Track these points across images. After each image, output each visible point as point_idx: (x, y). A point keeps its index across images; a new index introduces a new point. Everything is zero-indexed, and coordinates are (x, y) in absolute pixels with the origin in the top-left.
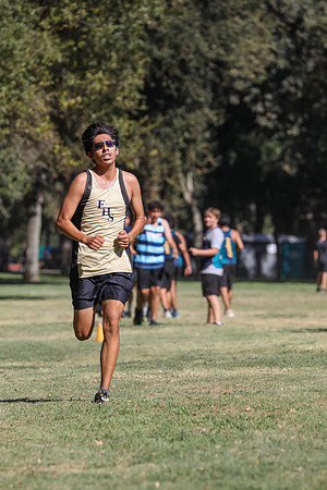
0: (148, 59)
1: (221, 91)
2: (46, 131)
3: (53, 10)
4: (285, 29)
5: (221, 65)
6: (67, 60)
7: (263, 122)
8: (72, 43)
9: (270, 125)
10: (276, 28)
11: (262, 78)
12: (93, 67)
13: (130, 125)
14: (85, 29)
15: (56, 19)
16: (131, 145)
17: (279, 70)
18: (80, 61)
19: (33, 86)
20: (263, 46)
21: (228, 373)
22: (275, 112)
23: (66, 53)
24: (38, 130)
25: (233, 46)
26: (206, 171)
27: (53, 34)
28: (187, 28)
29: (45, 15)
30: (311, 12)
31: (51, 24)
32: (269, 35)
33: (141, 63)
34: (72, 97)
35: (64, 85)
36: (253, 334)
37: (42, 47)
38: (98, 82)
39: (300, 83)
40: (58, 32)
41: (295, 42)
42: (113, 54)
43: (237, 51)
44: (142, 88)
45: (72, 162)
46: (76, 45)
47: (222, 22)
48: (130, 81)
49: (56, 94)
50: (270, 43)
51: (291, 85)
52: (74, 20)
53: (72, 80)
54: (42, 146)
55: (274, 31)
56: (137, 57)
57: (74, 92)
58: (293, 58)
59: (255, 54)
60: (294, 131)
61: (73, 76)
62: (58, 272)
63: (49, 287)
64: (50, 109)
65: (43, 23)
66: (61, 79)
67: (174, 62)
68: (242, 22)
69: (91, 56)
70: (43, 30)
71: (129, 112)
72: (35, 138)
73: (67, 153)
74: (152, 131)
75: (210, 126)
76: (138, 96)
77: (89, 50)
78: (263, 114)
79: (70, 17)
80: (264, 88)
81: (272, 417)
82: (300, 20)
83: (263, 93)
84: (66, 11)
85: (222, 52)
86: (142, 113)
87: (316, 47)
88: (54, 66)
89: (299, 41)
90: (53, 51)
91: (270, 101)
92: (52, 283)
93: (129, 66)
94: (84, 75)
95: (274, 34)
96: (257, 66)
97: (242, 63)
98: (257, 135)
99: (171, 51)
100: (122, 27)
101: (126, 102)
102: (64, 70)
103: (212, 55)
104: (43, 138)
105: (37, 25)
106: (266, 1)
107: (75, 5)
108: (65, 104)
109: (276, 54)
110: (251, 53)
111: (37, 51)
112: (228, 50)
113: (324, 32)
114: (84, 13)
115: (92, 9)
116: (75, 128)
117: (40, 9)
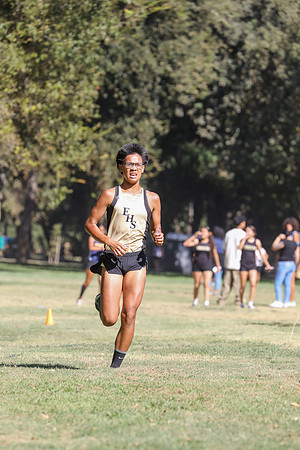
0: (102, 72)
1: (167, 104)
2: (8, 134)
3: (19, 24)
4: (227, 50)
5: (166, 80)
6: (31, 70)
7: (203, 133)
8: (35, 55)
9: (210, 136)
10: (219, 50)
11: (205, 94)
12: (53, 77)
13: (84, 131)
14: (47, 43)
15: (22, 33)
16: (83, 148)
17: (220, 88)
18: (41, 71)
20: (206, 65)
21: (164, 358)
22: (215, 125)
23: (29, 64)
24: (1, 132)
25: (180, 63)
26: (151, 175)
27: (18, 46)
28: (138, 45)
29: (11, 29)
30: (251, 36)
31: (16, 37)
32: (212, 55)
33: (96, 75)
34: (33, 104)
35: (26, 93)
36: (187, 324)
37: (8, 57)
38: (56, 91)
39: (238, 100)
40: (23, 44)
41: (235, 63)
42: (71, 66)
43: (183, 68)
44: (96, 98)
45: (31, 162)
46: (38, 57)
47: (171, 42)
48: (86, 91)
49: (19, 100)
50: (213, 62)
51: (231, 101)
52: (38, 35)
53: (33, 88)
54: (4, 147)
55: (217, 51)
56: (92, 70)
57: (35, 98)
58: (234, 77)
59: (200, 73)
60: (231, 141)
61: (34, 85)
62: (13, 260)
63: (6, 273)
64: (13, 114)
65: (10, 36)
66: (23, 87)
67: (125, 75)
68: (188, 42)
69: (52, 67)
70: (9, 42)
71: (84, 120)
73: (27, 153)
74: (104, 137)
75: (157, 134)
76: (93, 106)
77: (50, 62)
78: (204, 127)
79: (35, 32)
80: (206, 102)
81: (201, 399)
82: (241, 44)
83: (205, 108)
84: (31, 26)
85: (169, 68)
86: (95, 121)
87: (254, 68)
88: (17, 76)
89: (240, 63)
90: (18, 61)
91: (211, 115)
92: (7, 270)
93: (85, 77)
94: (45, 84)
95: (217, 55)
96: (201, 83)
97: (187, 79)
98: (198, 143)
99: (125, 66)
100: (81, 42)
101: (82, 110)
102: (26, 80)
103: (160, 71)
104: (6, 139)
105: (4, 38)
106: (211, 25)
107: (39, 21)
108: (26, 109)
109: (218, 73)
110: (196, 71)
111: (4, 61)
112: (175, 67)
113: (262, 55)
114: (47, 29)
115: (54, 25)
116: (34, 132)
117: (8, 23)
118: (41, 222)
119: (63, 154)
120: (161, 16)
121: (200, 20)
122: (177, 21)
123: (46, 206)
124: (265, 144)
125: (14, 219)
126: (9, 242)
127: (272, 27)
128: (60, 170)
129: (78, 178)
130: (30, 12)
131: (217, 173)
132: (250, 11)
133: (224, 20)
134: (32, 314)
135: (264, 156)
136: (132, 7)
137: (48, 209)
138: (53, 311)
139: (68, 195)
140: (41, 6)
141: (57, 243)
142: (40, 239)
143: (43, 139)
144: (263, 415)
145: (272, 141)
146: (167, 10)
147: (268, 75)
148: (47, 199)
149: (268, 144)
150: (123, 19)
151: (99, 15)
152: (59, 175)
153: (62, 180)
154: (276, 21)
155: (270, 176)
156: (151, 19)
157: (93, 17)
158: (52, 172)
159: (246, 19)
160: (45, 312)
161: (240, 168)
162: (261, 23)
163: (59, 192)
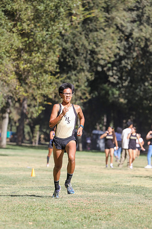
0: (61, 48)
1: (93, 64)
2: (13, 79)
3: (19, 24)
4: (124, 37)
5: (93, 52)
6: (24, 47)
7: (111, 79)
8: (26, 39)
9: (115, 81)
11: (113, 59)
12: (35, 51)
13: (51, 78)
14: (33, 33)
15: (20, 28)
16: (50, 87)
17: (120, 56)
18: (29, 47)
19: (8, 58)
20: (113, 45)
21: (91, 194)
22: (117, 76)
23: (23, 44)
24: (9, 78)
25: (100, 44)
26: (85, 101)
27: (18, 35)
28: (79, 34)
29: (15, 26)
30: (136, 30)
31: (17, 30)
32: (116, 40)
33: (58, 50)
34: (25, 64)
35: (22, 59)
36: (102, 177)
37: (13, 40)
38: (37, 57)
39: (129, 63)
40: (20, 34)
41: (128, 44)
42: (45, 45)
43: (101, 46)
44: (57, 61)
45: (24, 94)
46: (28, 40)
47: (95, 33)
48: (52, 58)
49: (18, 62)
50: (117, 43)
51: (126, 63)
52: (28, 29)
53: (25, 56)
54: (11, 86)
55: (119, 38)
56: (55, 47)
57: (26, 61)
58: (127, 51)
59: (110, 49)
60: (126, 84)
61: (26, 54)
62: (15, 144)
63: (11, 150)
64: (15, 69)
65: (14, 30)
66: (21, 56)
67: (72, 50)
68: (104, 33)
69: (35, 45)
70: (13, 32)
71: (51, 72)
72: (7, 82)
73: (22, 89)
74: (61, 81)
75: (88, 80)
76: (56, 65)
77: (34, 43)
78: (112, 76)
79: (27, 27)
80: (113, 64)
81: (110, 215)
82: (131, 34)
83: (112, 66)
84: (24, 24)
85: (94, 46)
86: (57, 73)
87: (137, 47)
88: (17, 50)
89: (130, 44)
90: (18, 42)
91: (115, 70)
92: (12, 149)
93: (52, 51)
94: (31, 54)
95: (119, 40)
96: (110, 54)
97: (104, 52)
98: (109, 85)
99: (72, 45)
100: (50, 33)
101: (50, 67)
102: (22, 51)
103: (90, 48)
104: (11, 82)
105: (11, 30)
106: (116, 25)
107: (28, 22)
108: (22, 67)
109: (119, 49)
110: (108, 48)
111: (11, 42)
112: (97, 46)
113: (142, 40)
114: (33, 26)
115: (37, 24)
116: (26, 78)
117: (13, 23)
118: (29, 124)
119: (41, 90)
120: (90, 20)
121: (110, 22)
122: (98, 22)
123: (32, 116)
124: (143, 85)
125: (15, 123)
126: (13, 134)
127: (147, 26)
128: (39, 98)
129: (48, 102)
130: (24, 17)
131: (119, 100)
132: (136, 17)
133: (122, 22)
134: (24, 171)
135: (143, 92)
136: (76, 15)
137: (32, 117)
138: (35, 170)
139: (42, 110)
140: (30, 14)
141: (37, 135)
142: (28, 133)
143: (30, 82)
144: (141, 223)
145: (146, 84)
146: (94, 17)
147: (145, 50)
148: (32, 113)
149: (144, 85)
150: (71, 21)
151: (59, 19)
152: (38, 100)
153: (40, 103)
154: (149, 22)
155: (145, 102)
156: (85, 21)
157: (56, 20)
158: (35, 99)
159: (134, 21)
160: (31, 170)
161: (130, 97)
162: (141, 24)
163: (38, 109)
